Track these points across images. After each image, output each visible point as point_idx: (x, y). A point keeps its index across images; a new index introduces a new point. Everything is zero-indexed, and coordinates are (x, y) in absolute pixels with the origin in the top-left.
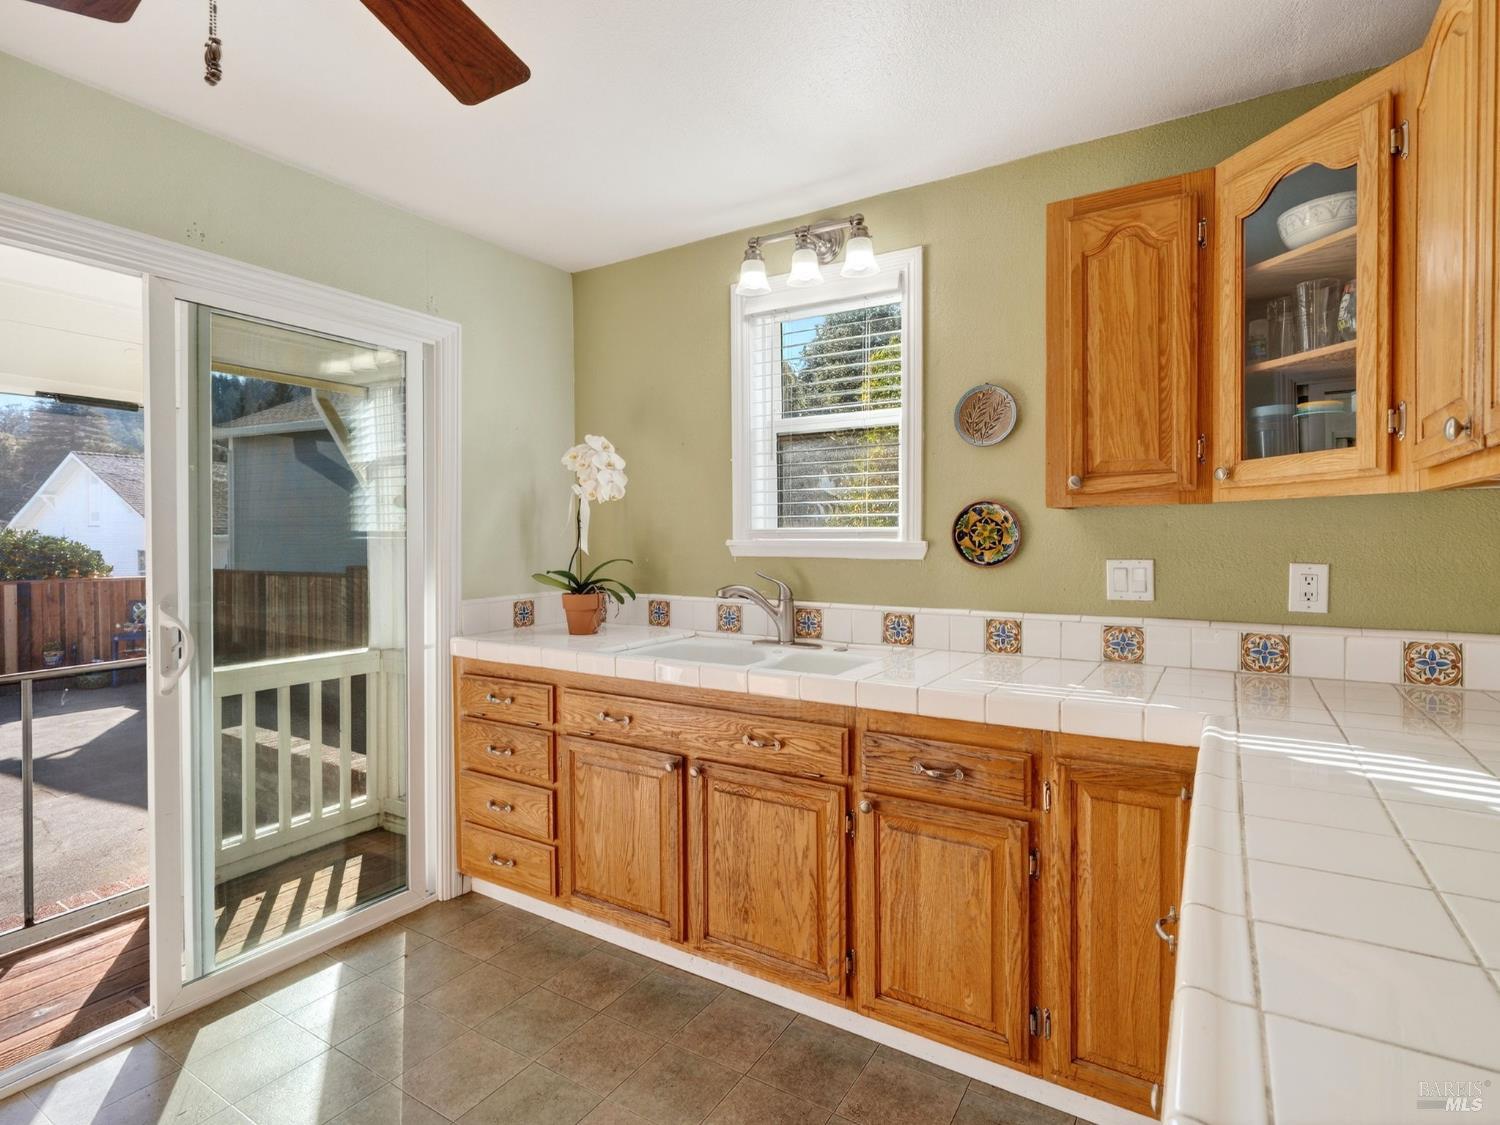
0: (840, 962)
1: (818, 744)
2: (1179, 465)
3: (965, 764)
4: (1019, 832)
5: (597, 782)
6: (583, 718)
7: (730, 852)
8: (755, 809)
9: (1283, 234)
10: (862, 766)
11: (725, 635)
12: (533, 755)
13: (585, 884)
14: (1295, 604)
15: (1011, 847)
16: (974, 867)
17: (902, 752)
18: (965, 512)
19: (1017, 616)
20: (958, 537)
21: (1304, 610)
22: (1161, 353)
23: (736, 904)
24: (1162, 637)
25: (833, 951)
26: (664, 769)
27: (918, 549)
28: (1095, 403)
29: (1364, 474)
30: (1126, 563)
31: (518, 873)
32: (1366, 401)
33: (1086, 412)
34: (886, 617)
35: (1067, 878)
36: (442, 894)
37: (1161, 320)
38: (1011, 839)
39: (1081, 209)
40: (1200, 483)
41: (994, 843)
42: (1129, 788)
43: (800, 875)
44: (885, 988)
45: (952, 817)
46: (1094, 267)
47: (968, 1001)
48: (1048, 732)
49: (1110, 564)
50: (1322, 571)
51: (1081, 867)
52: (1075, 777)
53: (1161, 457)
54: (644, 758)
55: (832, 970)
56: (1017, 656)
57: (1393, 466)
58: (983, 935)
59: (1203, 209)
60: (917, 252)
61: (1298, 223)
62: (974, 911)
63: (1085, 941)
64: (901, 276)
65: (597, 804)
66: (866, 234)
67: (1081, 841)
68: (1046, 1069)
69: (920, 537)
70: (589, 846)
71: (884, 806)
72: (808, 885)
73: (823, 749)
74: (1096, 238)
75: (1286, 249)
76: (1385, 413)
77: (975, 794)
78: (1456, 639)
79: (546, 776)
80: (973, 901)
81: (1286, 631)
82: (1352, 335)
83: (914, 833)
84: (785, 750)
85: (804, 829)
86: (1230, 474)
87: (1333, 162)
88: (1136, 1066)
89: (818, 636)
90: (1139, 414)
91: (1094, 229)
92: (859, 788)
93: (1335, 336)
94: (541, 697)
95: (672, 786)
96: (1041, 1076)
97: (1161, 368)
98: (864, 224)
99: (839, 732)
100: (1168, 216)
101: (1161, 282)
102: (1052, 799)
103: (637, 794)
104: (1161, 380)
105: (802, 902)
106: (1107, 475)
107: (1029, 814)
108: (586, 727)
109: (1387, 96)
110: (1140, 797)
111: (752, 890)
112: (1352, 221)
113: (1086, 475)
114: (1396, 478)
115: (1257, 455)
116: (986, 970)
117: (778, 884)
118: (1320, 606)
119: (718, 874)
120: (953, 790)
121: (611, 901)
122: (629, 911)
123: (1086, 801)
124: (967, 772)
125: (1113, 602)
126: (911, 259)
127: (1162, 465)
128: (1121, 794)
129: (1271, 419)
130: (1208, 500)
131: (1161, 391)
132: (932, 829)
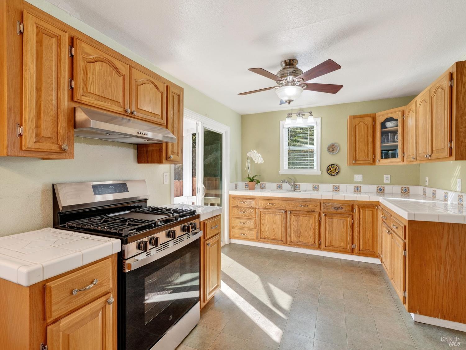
0: (319, 242)
1: (314, 205)
2: (371, 159)
3: (341, 206)
4: (350, 216)
5: (267, 217)
6: (263, 205)
7: (297, 226)
8: (302, 218)
9: (386, 125)
10: (322, 209)
11: (279, 190)
12: (251, 213)
13: (264, 236)
14: (385, 181)
15: (349, 219)
16: (343, 223)
17: (330, 206)
18: (329, 166)
19: (339, 185)
20: (328, 170)
21: (386, 182)
22: (368, 142)
23: (297, 235)
24: (364, 187)
25: (317, 241)
26: (283, 213)
27: (320, 173)
28: (357, 149)
29: (399, 162)
30: (358, 175)
31: (247, 236)
32: (399, 151)
33: (356, 150)
34: (313, 185)
35: (358, 222)
36: (227, 243)
37: (368, 136)
38: (349, 218)
39: (355, 117)
40: (374, 162)
41: (346, 219)
42: (367, 208)
43: (311, 228)
44: (327, 245)
45: (339, 215)
46: (357, 127)
47: (342, 244)
48: (355, 201)
49: (355, 175)
50: (389, 176)
51: (360, 221)
52: (359, 207)
53: (368, 158)
54: (278, 211)
55: (317, 244)
56: (339, 192)
57: (403, 161)
58: (344, 234)
59: (374, 119)
60: (320, 118)
61: (389, 124)
62: (343, 230)
63: (361, 232)
64: (317, 122)
65: (267, 220)
66: (312, 115)
67: (360, 217)
68: (355, 253)
69: (320, 170)
70: (265, 229)
71: (327, 215)
72: (312, 230)
73: (315, 206)
74: (357, 122)
75: (387, 128)
76: (402, 154)
77: (343, 211)
78: (408, 186)
79: (254, 217)
80: (343, 228)
81: (384, 186)
82: (397, 142)
83: (333, 219)
84: (308, 207)
85: (311, 221)
86: (379, 161)
87: (395, 118)
88: (369, 249)
89: (299, 190)
90: (364, 151)
91: (357, 121)
92: (321, 212)
93: (394, 141)
94: (253, 201)
95: (284, 216)
96: (354, 255)
97: (368, 144)
98: (312, 113)
99: (318, 203)
100: (369, 120)
101: (368, 130)
102: (356, 211)
103: (276, 218)
104: (368, 146)
105: (311, 233)
106: (359, 161)
107: (352, 214)
108: (264, 206)
109: (402, 111)
110: (369, 209)
111: (301, 232)
112: (397, 126)
113: (356, 160)
114: (403, 163)
115: (383, 158)
116: (345, 239)
117: (306, 230)
118: (389, 182)
119: (294, 230)
120: (339, 211)
121: (269, 239)
122: (274, 240)
123: (361, 211)
124: (342, 208)
125: (355, 182)
126: (319, 120)
127: (368, 159)
128: (367, 209)
129: (384, 153)
130: (375, 165)
131: (368, 148)
132: (335, 218)
